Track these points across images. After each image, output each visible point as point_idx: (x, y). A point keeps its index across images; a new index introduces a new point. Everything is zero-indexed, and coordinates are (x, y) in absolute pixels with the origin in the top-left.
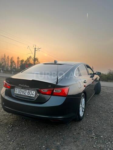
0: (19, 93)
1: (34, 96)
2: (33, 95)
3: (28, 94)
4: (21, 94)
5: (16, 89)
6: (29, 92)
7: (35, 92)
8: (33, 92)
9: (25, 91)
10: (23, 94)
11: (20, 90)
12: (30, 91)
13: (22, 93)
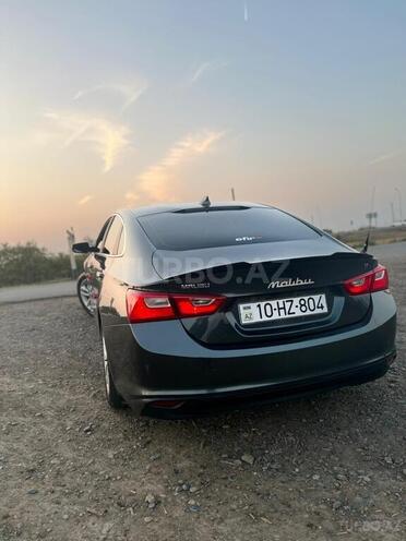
0: (265, 318)
1: (325, 310)
2: (322, 307)
3: (303, 308)
4: (276, 316)
5: (241, 306)
6: (303, 302)
7: (323, 296)
8: (316, 298)
9: (288, 305)
10: (283, 316)
11: (263, 304)
12: (306, 298)
13: (276, 313)
